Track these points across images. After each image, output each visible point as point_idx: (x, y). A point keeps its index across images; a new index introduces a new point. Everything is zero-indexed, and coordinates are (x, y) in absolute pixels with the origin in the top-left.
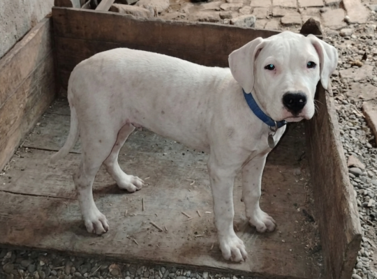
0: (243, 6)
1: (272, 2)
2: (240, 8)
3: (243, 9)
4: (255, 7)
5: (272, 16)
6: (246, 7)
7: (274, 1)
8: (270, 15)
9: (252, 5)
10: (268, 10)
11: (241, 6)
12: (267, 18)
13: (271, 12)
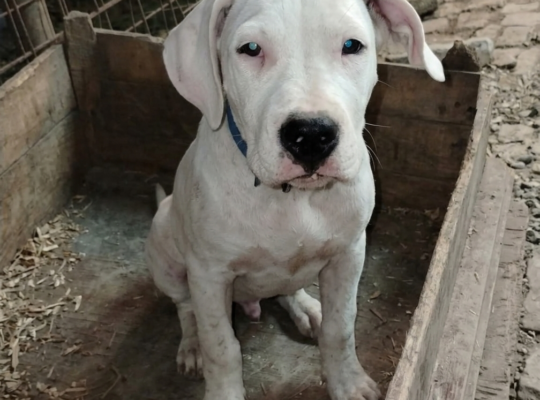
0: (486, 25)
2: (480, 28)
3: (485, 30)
4: (506, 26)
5: (536, 41)
6: (492, 26)
8: (532, 40)
9: (505, 22)
10: (531, 31)
11: (482, 25)
12: (526, 46)
13: (535, 34)
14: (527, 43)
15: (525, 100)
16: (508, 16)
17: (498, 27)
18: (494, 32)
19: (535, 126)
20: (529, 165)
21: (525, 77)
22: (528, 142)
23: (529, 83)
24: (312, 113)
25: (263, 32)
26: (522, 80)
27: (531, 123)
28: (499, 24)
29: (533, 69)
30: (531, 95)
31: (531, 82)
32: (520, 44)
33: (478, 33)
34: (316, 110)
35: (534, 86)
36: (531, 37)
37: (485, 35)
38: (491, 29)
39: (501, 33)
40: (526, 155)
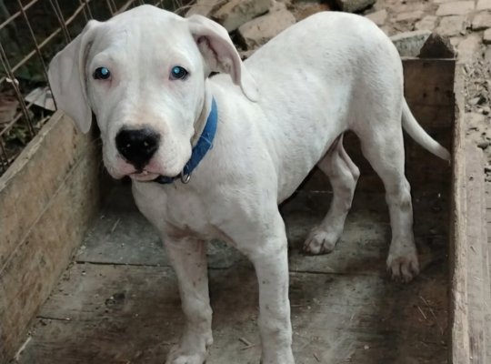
0: (423, 16)
1: (476, 3)
2: (418, 20)
3: (423, 22)
4: (442, 17)
5: (471, 29)
6: (428, 17)
7: (479, 3)
8: (467, 28)
9: (439, 12)
10: (465, 20)
11: (419, 17)
12: (462, 35)
13: (469, 22)
14: (464, 32)
15: (471, 88)
16: (441, 6)
17: (434, 18)
18: (432, 23)
19: (485, 113)
20: (486, 150)
21: (467, 66)
22: (482, 128)
23: (472, 72)
24: (138, 125)
25: (111, 59)
26: (465, 68)
27: (481, 110)
28: (434, 15)
29: (473, 58)
30: (476, 83)
31: (474, 70)
32: (458, 33)
33: (417, 25)
34: (141, 123)
35: (476, 73)
36: (466, 27)
37: (424, 26)
38: (428, 20)
39: (438, 24)
40: (481, 141)
